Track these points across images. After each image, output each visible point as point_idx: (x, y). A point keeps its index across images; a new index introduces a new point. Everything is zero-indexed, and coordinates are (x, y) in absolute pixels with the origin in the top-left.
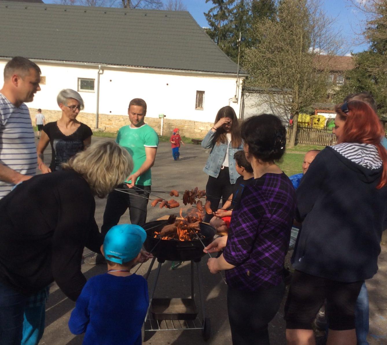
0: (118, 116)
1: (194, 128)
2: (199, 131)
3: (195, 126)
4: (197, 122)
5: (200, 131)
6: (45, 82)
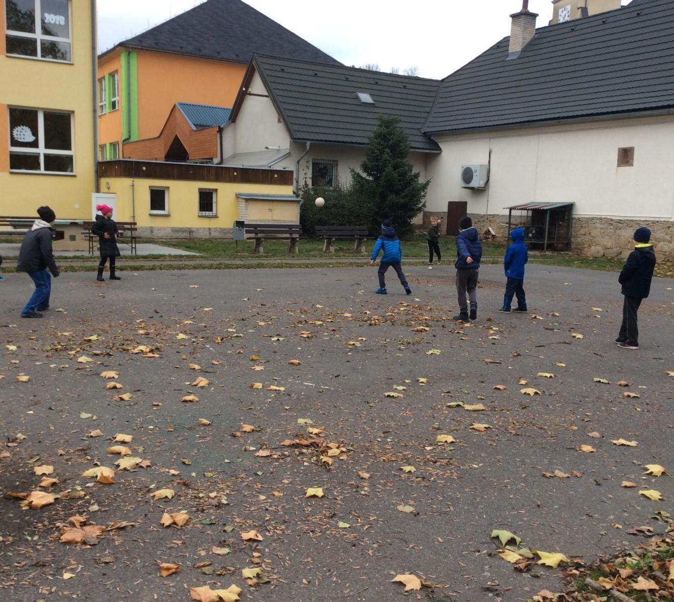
6: (633, 159)
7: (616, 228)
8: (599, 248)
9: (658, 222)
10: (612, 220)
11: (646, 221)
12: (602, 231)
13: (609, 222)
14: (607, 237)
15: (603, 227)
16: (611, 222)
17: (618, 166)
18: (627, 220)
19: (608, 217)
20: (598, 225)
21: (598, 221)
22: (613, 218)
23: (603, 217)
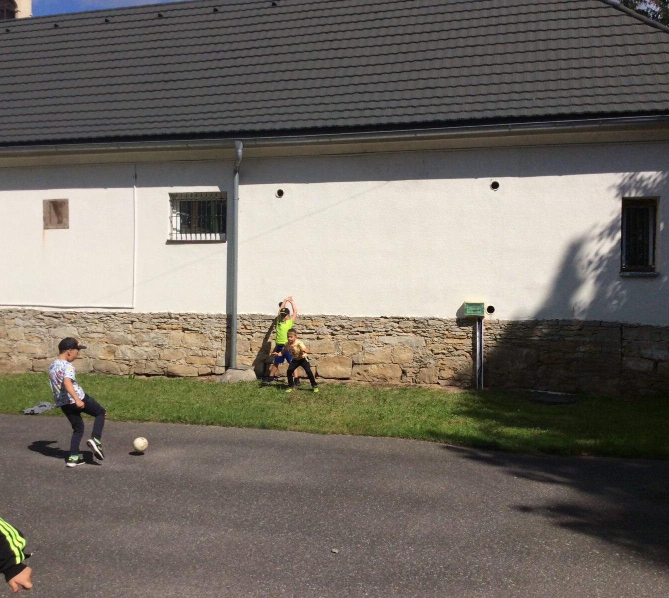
0: (310, 318)
1: (622, 355)
2: (646, 366)
3: (625, 344)
4: (631, 327)
5: (652, 365)
6: (68, 218)
7: (49, 327)
8: (24, 358)
9: (114, 314)
10: (42, 313)
11: (98, 313)
12: (27, 330)
13: (39, 316)
14: (35, 340)
15: (28, 324)
16: (41, 317)
17: (45, 228)
18: (67, 313)
19: (36, 308)
20: (20, 322)
21: (20, 315)
22: (44, 310)
23: (27, 308)
